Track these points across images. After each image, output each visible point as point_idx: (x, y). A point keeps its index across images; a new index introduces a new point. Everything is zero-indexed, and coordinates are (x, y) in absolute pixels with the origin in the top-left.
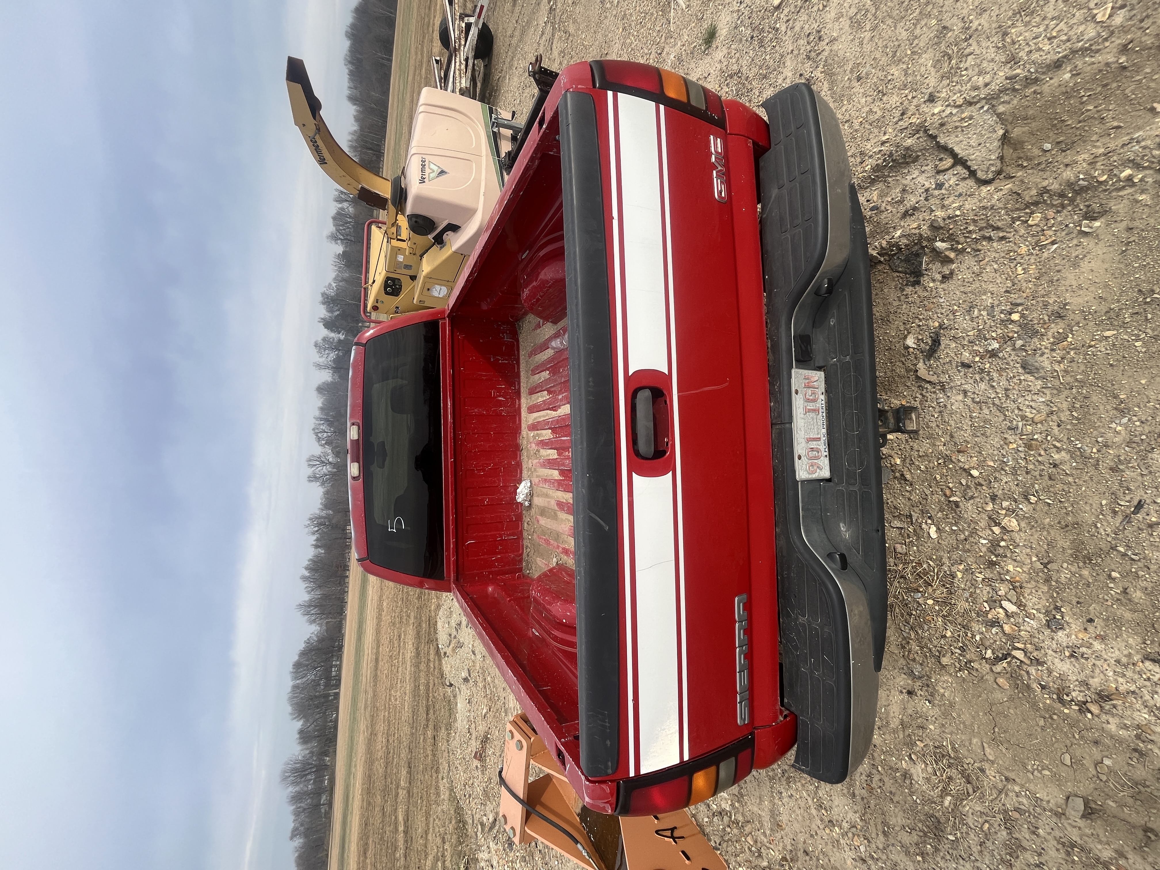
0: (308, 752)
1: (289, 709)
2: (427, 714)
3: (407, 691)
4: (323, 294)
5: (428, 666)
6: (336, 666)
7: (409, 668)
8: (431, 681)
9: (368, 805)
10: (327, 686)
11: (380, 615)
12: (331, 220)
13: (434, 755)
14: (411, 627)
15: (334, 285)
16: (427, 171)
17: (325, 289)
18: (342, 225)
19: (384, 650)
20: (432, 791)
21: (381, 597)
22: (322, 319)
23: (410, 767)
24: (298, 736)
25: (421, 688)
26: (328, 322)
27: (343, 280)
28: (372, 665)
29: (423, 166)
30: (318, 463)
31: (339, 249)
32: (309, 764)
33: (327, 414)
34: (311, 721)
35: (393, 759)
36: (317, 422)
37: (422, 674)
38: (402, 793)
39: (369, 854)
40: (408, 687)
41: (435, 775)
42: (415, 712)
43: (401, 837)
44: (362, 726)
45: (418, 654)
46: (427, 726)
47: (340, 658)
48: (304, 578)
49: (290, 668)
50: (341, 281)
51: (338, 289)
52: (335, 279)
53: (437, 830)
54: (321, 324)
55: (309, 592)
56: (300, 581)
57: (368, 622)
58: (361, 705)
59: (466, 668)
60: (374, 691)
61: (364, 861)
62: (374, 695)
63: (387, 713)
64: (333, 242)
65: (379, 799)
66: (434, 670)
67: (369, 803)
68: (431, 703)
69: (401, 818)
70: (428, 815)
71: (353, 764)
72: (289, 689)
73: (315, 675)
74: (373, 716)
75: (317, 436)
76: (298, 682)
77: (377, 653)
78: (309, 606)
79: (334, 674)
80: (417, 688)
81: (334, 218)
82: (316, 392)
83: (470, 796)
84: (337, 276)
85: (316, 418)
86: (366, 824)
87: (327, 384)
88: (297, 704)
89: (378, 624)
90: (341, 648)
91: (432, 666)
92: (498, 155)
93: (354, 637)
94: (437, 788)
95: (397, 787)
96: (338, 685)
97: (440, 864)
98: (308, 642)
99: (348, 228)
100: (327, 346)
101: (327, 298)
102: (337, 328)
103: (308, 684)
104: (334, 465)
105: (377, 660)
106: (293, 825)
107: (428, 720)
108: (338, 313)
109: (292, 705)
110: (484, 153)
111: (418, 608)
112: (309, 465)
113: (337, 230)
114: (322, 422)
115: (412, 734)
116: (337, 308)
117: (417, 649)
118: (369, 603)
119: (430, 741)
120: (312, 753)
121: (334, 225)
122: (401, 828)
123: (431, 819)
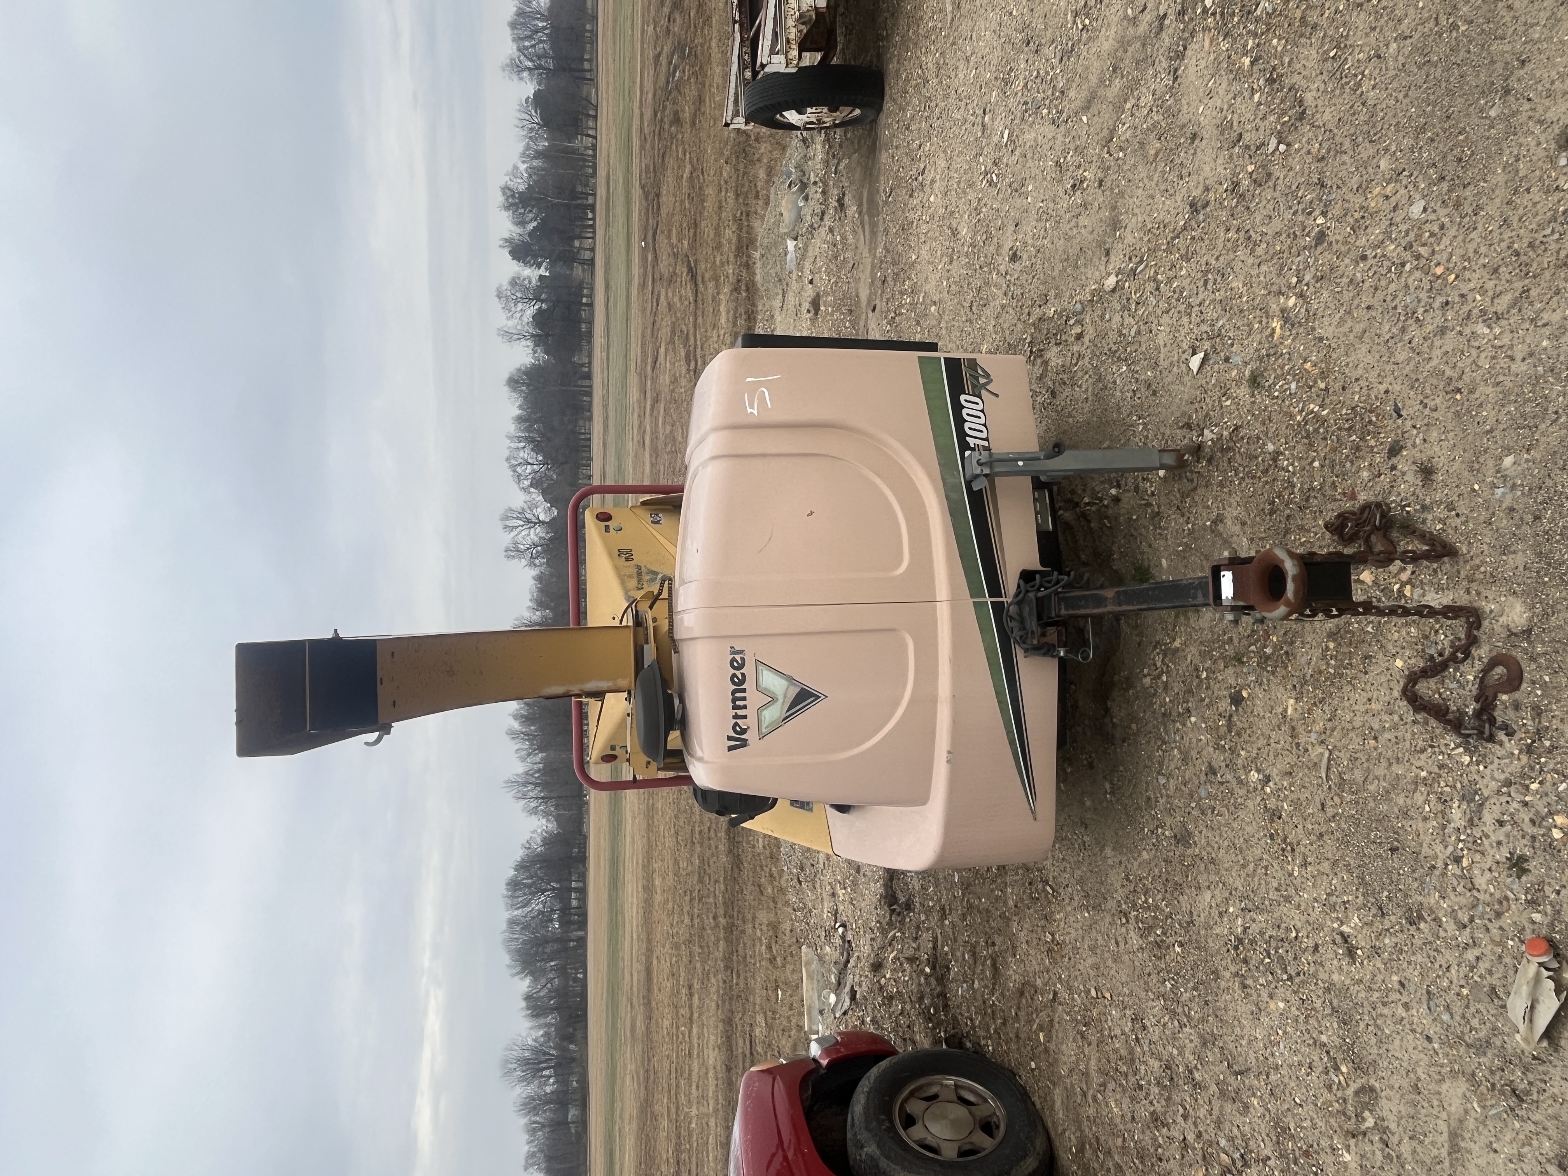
0: (541, 1032)
1: (506, 959)
4: (505, 189)
6: (578, 890)
10: (565, 922)
12: (508, 30)
15: (523, 167)
16: (753, 699)
17: (507, 178)
18: (529, 38)
22: (506, 240)
24: (523, 1004)
26: (517, 245)
27: (539, 155)
29: (739, 682)
30: (521, 523)
31: (528, 88)
32: (545, 1054)
33: (527, 429)
34: (543, 981)
36: (513, 445)
47: (583, 877)
48: (513, 735)
49: (502, 889)
50: (535, 158)
51: (530, 176)
52: (523, 154)
54: (506, 252)
55: (523, 759)
56: (507, 739)
64: (515, 77)
72: (504, 926)
73: (544, 903)
75: (515, 471)
76: (516, 913)
78: (525, 784)
79: (574, 903)
81: (513, 25)
82: (506, 388)
84: (528, 147)
85: (510, 438)
87: (526, 373)
88: (518, 951)
90: (583, 859)
92: (995, 589)
96: (583, 924)
98: (527, 846)
99: (541, 41)
100: (519, 295)
101: (513, 196)
102: (535, 257)
103: (533, 918)
104: (550, 525)
106: (526, 1148)
108: (534, 224)
109: (509, 951)
110: (942, 591)
112: (506, 527)
113: (519, 50)
114: (522, 444)
116: (531, 215)
120: (546, 1034)
121: (514, 40)
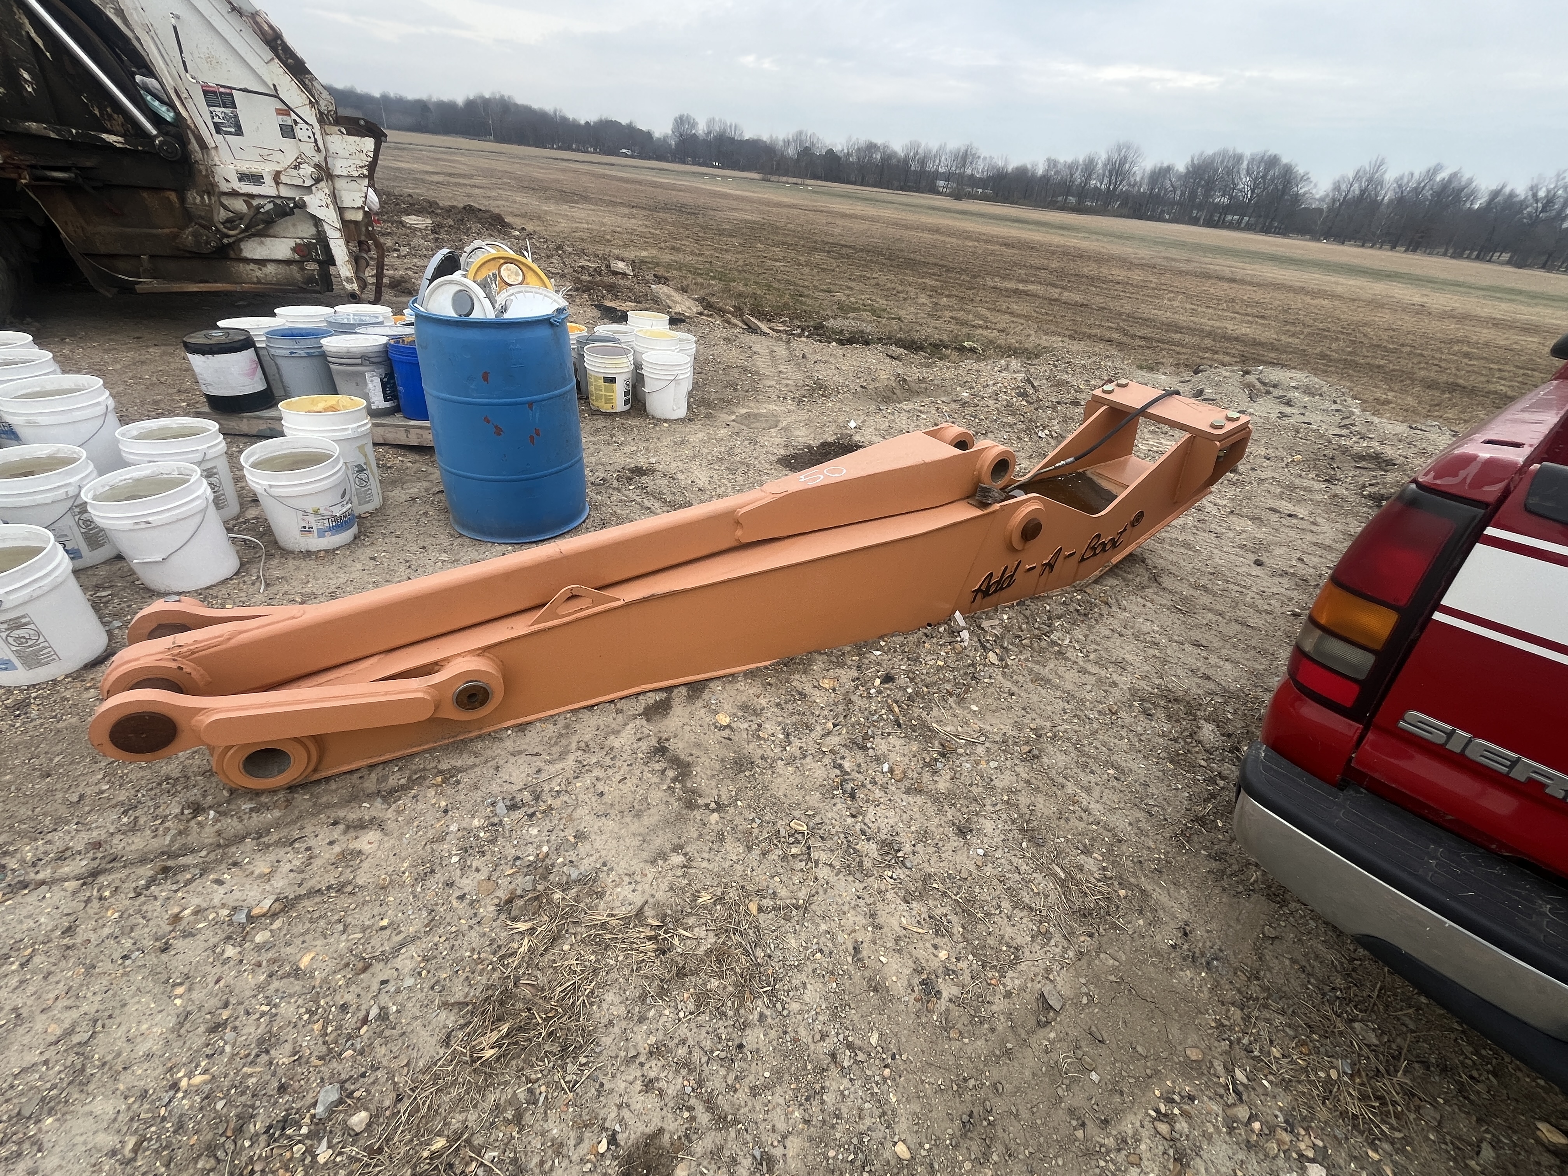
0: (1138, 179)
2: (1140, 337)
3: (1177, 316)
5: (1207, 349)
6: (1239, 222)
7: (1208, 323)
8: (1184, 350)
9: (1051, 252)
10: (1217, 208)
11: (1307, 293)
13: (1090, 337)
14: (1275, 336)
19: (1246, 293)
20: (1053, 328)
21: (1340, 297)
23: (1082, 305)
24: (1165, 165)
25: (1178, 336)
28: (1227, 272)
32: (1121, 181)
34: (1178, 183)
35: (1096, 287)
37: (1195, 340)
38: (1055, 293)
39: (1003, 248)
40: (1183, 319)
41: (1067, 333)
42: (1146, 322)
43: (1012, 285)
44: (1144, 253)
45: (1227, 338)
46: (1125, 335)
47: (1249, 228)
49: (1273, 151)
53: (1012, 325)
57: (1298, 274)
58: (1173, 253)
59: (1218, 397)
60: (1187, 273)
61: (998, 243)
62: (1181, 272)
63: (1153, 285)
65: (1054, 265)
66: (1198, 357)
67: (1053, 253)
68: (1155, 344)
69: (1031, 287)
70: (1028, 318)
71: (1100, 237)
74: (1155, 267)
77: (1243, 282)
79: (1230, 218)
80: (1178, 329)
83: (1055, 366)
86: (1031, 247)
89: (1290, 289)
90: (1266, 231)
91: (1207, 355)
93: (1280, 251)
94: (1054, 333)
95: (1063, 288)
96: (1210, 223)
97: (981, 322)
98: (1305, 178)
103: (1233, 179)
105: (1234, 281)
106: (1062, 161)
107: (1133, 337)
109: (1215, 155)
111: (1304, 351)
115: (1120, 314)
117: (1237, 339)
118: (1333, 279)
119: (1107, 334)
120: (1135, 184)
122: (1021, 286)
123: (1022, 321)
